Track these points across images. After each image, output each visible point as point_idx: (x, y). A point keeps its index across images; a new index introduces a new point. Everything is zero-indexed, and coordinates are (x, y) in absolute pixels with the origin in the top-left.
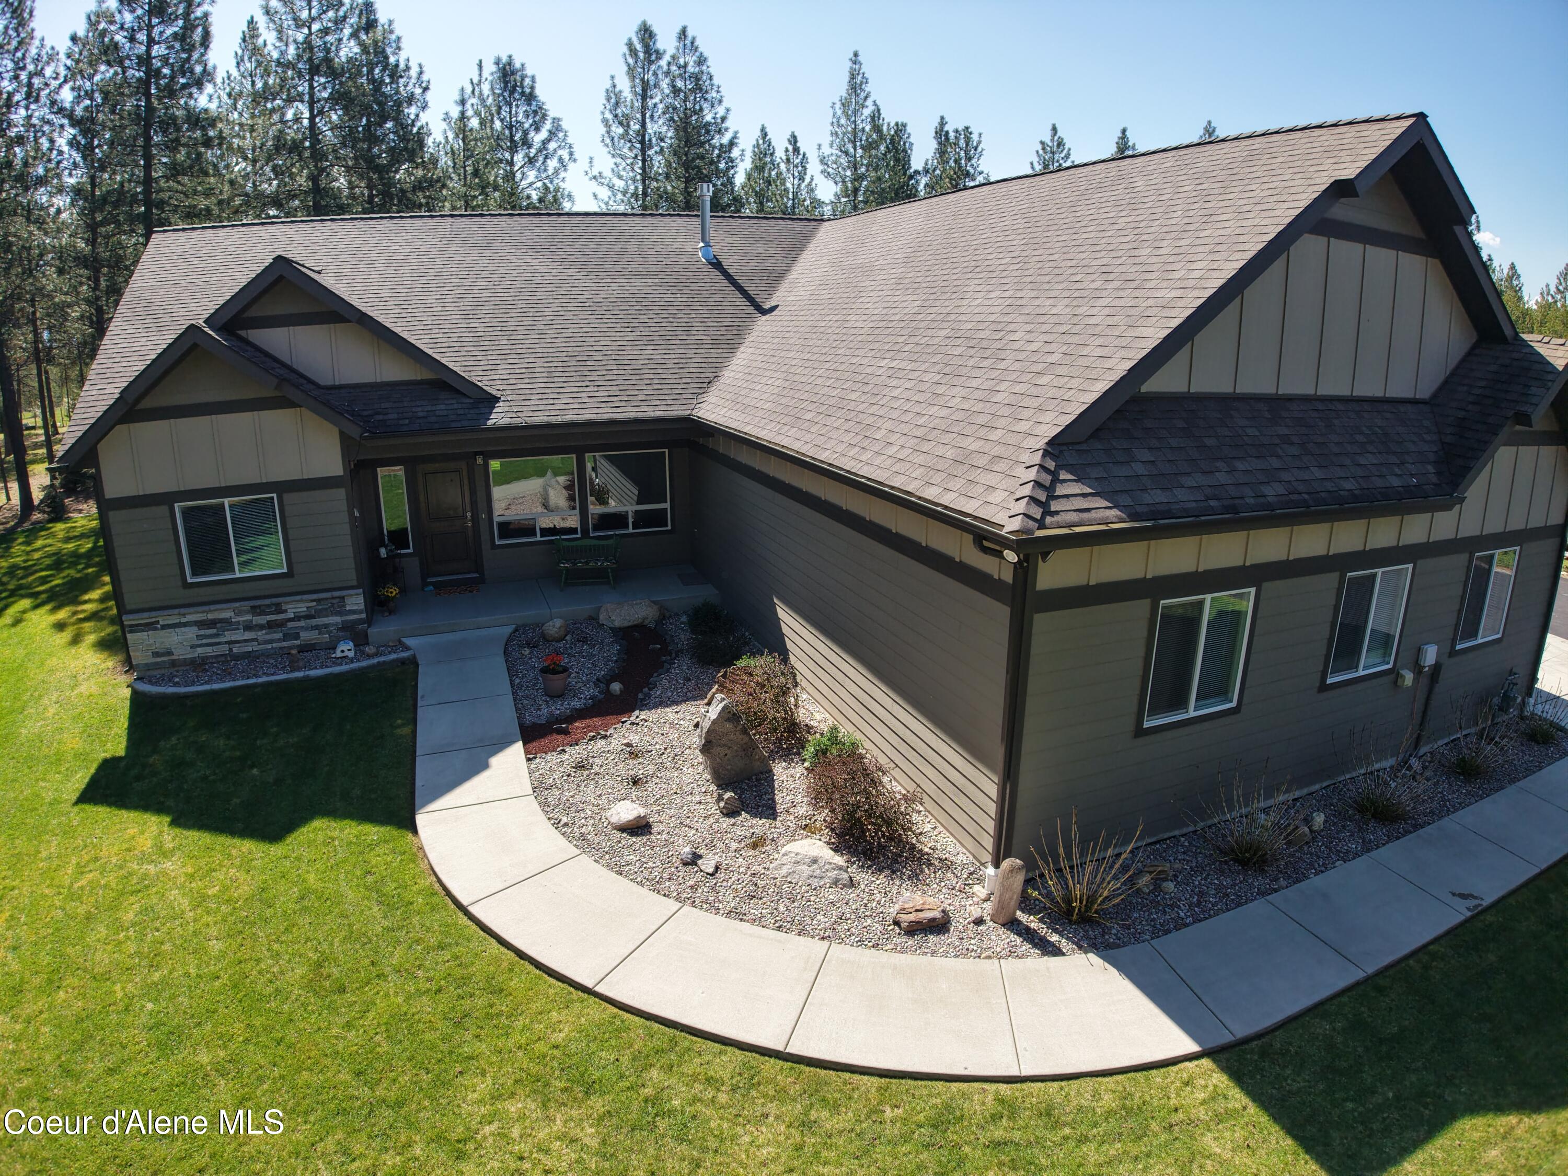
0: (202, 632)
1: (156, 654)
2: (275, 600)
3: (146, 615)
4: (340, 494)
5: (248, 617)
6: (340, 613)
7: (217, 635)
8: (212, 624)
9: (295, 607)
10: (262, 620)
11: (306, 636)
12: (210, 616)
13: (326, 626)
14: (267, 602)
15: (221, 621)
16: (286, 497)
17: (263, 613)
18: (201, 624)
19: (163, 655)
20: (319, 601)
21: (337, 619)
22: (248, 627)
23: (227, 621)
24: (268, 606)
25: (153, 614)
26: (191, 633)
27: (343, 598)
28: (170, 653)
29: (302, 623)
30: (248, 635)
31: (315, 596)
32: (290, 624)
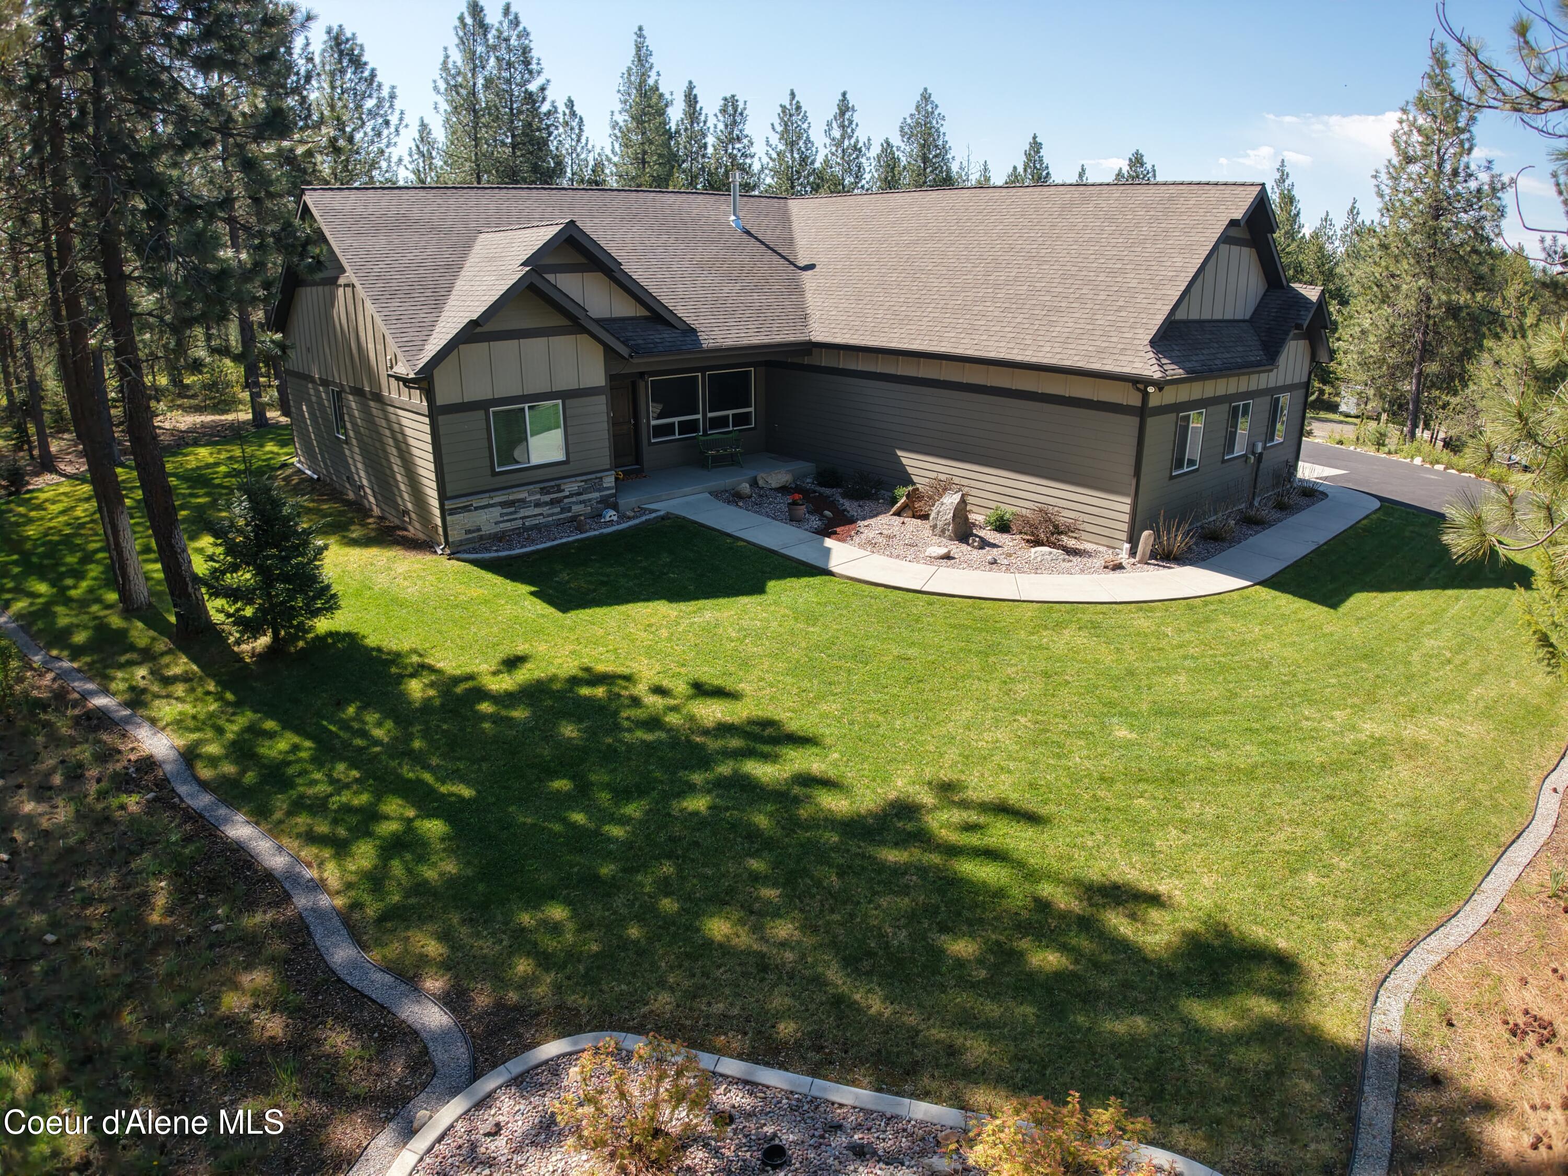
0: (505, 511)
1: (468, 532)
2: (557, 482)
3: (464, 499)
4: (602, 399)
5: (538, 496)
6: (599, 490)
7: (515, 512)
8: (511, 503)
9: (570, 487)
10: (547, 498)
11: (575, 508)
12: (511, 498)
13: (590, 500)
14: (552, 483)
15: (519, 501)
16: (567, 401)
17: (548, 493)
18: (503, 504)
19: (474, 531)
20: (585, 481)
21: (596, 495)
22: (538, 505)
23: (523, 501)
24: (553, 487)
25: (469, 498)
26: (496, 512)
27: (601, 478)
28: (479, 530)
29: (574, 499)
30: (537, 511)
31: (584, 478)
32: (566, 501)
